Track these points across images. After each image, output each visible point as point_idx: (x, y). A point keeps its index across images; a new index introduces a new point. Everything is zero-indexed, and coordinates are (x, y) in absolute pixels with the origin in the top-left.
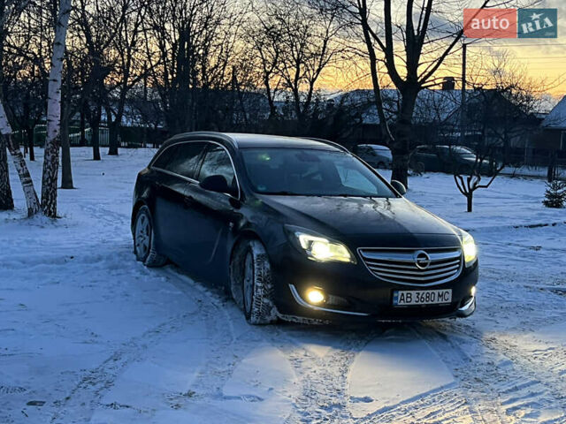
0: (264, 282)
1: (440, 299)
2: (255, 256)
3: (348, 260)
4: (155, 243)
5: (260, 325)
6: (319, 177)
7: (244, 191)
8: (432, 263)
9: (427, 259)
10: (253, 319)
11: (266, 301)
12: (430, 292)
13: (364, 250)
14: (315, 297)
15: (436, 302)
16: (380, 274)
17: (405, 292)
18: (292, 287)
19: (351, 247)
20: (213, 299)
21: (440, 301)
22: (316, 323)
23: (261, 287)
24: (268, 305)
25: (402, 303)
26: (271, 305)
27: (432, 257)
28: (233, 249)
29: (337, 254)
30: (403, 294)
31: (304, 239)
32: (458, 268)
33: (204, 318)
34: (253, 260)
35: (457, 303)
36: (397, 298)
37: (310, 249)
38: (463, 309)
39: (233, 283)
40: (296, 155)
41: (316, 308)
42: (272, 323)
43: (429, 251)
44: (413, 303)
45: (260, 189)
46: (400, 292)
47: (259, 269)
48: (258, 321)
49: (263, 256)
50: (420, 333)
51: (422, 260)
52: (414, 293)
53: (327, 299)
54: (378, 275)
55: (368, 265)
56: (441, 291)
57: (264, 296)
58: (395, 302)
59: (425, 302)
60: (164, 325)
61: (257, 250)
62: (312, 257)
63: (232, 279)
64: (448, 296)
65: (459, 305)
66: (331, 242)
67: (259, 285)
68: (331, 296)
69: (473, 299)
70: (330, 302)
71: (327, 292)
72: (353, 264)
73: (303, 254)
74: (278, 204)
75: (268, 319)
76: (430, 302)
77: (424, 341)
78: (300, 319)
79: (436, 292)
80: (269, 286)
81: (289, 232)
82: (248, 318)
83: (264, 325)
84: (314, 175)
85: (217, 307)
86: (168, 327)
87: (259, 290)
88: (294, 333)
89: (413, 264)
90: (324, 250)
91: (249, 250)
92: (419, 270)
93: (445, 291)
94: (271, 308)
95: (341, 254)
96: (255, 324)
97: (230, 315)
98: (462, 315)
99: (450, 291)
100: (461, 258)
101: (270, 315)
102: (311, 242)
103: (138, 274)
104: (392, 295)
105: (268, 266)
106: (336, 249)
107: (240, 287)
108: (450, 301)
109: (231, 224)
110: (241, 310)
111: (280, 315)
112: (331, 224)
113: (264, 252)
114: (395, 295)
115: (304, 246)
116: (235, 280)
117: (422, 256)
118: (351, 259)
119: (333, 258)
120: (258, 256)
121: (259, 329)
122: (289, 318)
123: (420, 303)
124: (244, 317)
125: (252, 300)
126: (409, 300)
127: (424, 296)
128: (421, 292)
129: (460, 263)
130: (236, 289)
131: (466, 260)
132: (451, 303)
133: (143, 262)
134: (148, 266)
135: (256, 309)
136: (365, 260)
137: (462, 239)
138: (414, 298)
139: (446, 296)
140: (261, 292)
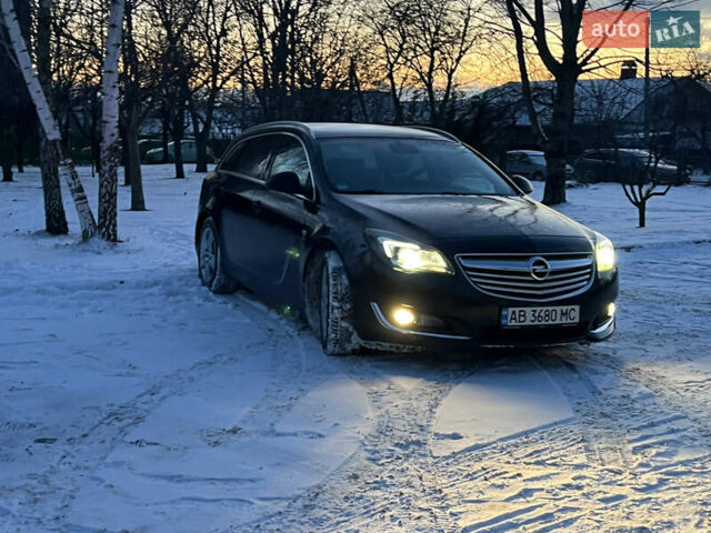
0: (342, 300)
1: (564, 318)
2: (330, 269)
3: (444, 271)
5: (339, 355)
7: (320, 190)
8: (552, 273)
9: (546, 267)
10: (330, 347)
11: (344, 324)
12: (550, 308)
13: (463, 258)
14: (403, 317)
15: (558, 322)
16: (484, 287)
17: (517, 310)
18: (375, 306)
19: (448, 253)
20: (287, 328)
21: (564, 321)
22: (405, 351)
23: (338, 308)
24: (347, 330)
25: (513, 323)
26: (351, 329)
27: (552, 265)
28: (305, 267)
29: (431, 263)
30: (514, 312)
31: (388, 246)
32: (588, 280)
33: (272, 348)
34: (328, 275)
35: (587, 323)
36: (506, 317)
37: (396, 257)
38: (596, 331)
39: (308, 305)
41: (405, 332)
42: (354, 352)
43: (548, 258)
44: (528, 323)
45: (340, 187)
46: (511, 310)
47: (335, 285)
48: (337, 350)
49: (340, 269)
50: (540, 363)
51: (540, 269)
52: (528, 310)
53: (418, 319)
54: (482, 289)
55: (469, 276)
56: (564, 308)
57: (342, 319)
58: (504, 321)
59: (544, 322)
60: (219, 355)
61: (333, 262)
62: (398, 267)
63: (307, 300)
64: (575, 314)
65: (591, 325)
66: (423, 248)
67: (336, 304)
68: (422, 317)
69: (611, 320)
70: (423, 323)
71: (418, 310)
72: (450, 276)
73: (386, 264)
75: (349, 347)
76: (550, 322)
77: (545, 373)
78: (386, 345)
79: (558, 308)
80: (348, 306)
81: (371, 237)
82: (325, 347)
83: (344, 355)
85: (291, 337)
86: (225, 358)
87: (336, 311)
88: (380, 363)
89: (528, 274)
90: (413, 258)
91: (325, 263)
92: (536, 281)
93: (569, 308)
94: (351, 334)
95: (436, 262)
96: (333, 354)
97: (305, 344)
98: (596, 339)
99: (577, 308)
100: (593, 266)
101: (350, 342)
102: (397, 250)
103: (200, 301)
104: (500, 311)
105: (346, 282)
106: (429, 257)
107: (317, 311)
108: (577, 320)
109: (304, 232)
111: (362, 342)
112: (423, 225)
113: (341, 265)
114: (504, 313)
115: (389, 254)
116: (310, 302)
117: (538, 263)
118: (448, 269)
119: (425, 268)
120: (334, 269)
121: (337, 361)
122: (373, 345)
123: (537, 323)
124: (320, 346)
125: (328, 324)
126: (522, 319)
127: (542, 314)
128: (538, 309)
129: (590, 273)
130: (312, 313)
131: (599, 269)
132: (579, 324)
133: (210, 286)
134: (215, 292)
135: (333, 335)
136: (465, 268)
137: (595, 244)
138: (528, 317)
139: (573, 314)
140: (337, 313)
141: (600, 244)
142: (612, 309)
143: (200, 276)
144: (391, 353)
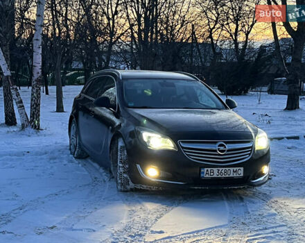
0: (124, 163)
1: (235, 174)
2: (119, 147)
3: (172, 149)
5: (124, 191)
8: (228, 151)
9: (225, 147)
11: (125, 175)
12: (227, 169)
13: (182, 142)
14: (152, 173)
15: (231, 175)
16: (193, 158)
17: (209, 169)
18: (138, 166)
19: (174, 140)
21: (235, 175)
22: (154, 189)
23: (122, 167)
24: (126, 178)
25: (207, 176)
26: (128, 178)
27: (228, 147)
28: (111, 144)
29: (166, 145)
31: (145, 135)
32: (250, 154)
34: (118, 150)
35: (248, 177)
36: (204, 173)
37: (149, 142)
38: (255, 181)
39: (112, 165)
41: (153, 180)
42: (132, 190)
43: (226, 143)
44: (215, 176)
45: (130, 105)
46: (206, 169)
47: (121, 155)
48: (122, 189)
49: (123, 147)
51: (222, 148)
52: (215, 170)
53: (160, 173)
54: (192, 158)
55: (185, 151)
56: (235, 169)
57: (124, 173)
58: (202, 175)
59: (223, 176)
61: (121, 144)
62: (150, 146)
63: (111, 163)
64: (241, 172)
65: (250, 178)
66: (163, 137)
67: (121, 165)
68: (162, 172)
69: (266, 175)
70: (161, 176)
72: (175, 151)
73: (145, 145)
74: (137, 114)
76: (227, 176)
78: (145, 187)
79: (232, 169)
80: (127, 166)
81: (138, 131)
83: (127, 191)
89: (215, 151)
90: (157, 142)
92: (220, 155)
93: (238, 168)
94: (129, 181)
95: (169, 144)
96: (121, 191)
99: (242, 169)
100: (252, 147)
101: (129, 185)
102: (149, 137)
104: (200, 171)
105: (126, 153)
106: (165, 142)
108: (242, 175)
109: (110, 128)
111: (134, 185)
112: (164, 125)
113: (124, 145)
114: (202, 171)
115: (145, 139)
117: (221, 145)
118: (174, 148)
119: (163, 147)
120: (121, 147)
122: (138, 187)
123: (220, 176)
125: (117, 175)
126: (212, 174)
127: (223, 172)
128: (221, 169)
129: (251, 151)
130: (114, 169)
131: (256, 149)
132: (244, 177)
133: (74, 154)
134: (76, 158)
135: (120, 181)
136: (183, 148)
137: (256, 136)
138: (215, 173)
139: (239, 172)
140: (121, 170)
141: (259, 136)
142: (265, 169)
143: (70, 149)
144: (147, 190)
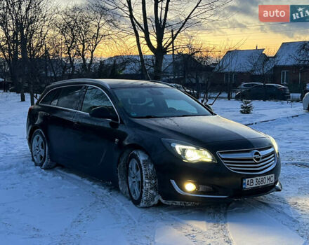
0: (150, 179)
1: (269, 181)
2: (141, 162)
3: (211, 160)
4: (49, 154)
6: (153, 105)
8: (263, 158)
9: (260, 155)
11: (152, 192)
12: (263, 177)
13: (221, 153)
15: (266, 183)
17: (249, 179)
18: (173, 182)
19: (212, 151)
21: (269, 183)
22: (190, 205)
23: (148, 183)
24: (153, 194)
25: (248, 187)
26: (155, 194)
27: (263, 153)
29: (203, 157)
31: (178, 148)
32: (275, 160)
37: (184, 154)
39: (120, 179)
40: (149, 91)
41: (191, 195)
42: (154, 206)
43: (260, 150)
44: (254, 186)
45: (133, 115)
46: (247, 180)
47: (146, 170)
48: (145, 205)
49: (147, 161)
51: (257, 156)
52: (254, 179)
53: (198, 188)
55: (225, 163)
56: (269, 176)
57: (151, 189)
58: (244, 186)
59: (261, 185)
61: (142, 157)
62: (185, 159)
63: (119, 177)
64: (273, 179)
67: (147, 181)
70: (201, 190)
71: (197, 184)
72: (215, 163)
73: (179, 158)
75: (152, 203)
76: (263, 184)
78: (178, 203)
79: (266, 177)
80: (154, 182)
82: (137, 204)
84: (149, 103)
87: (147, 185)
89: (252, 160)
90: (195, 155)
91: (134, 157)
92: (256, 163)
93: (270, 175)
94: (155, 196)
95: (205, 156)
98: (277, 190)
99: (273, 175)
100: (275, 152)
101: (154, 200)
102: (184, 150)
104: (242, 181)
106: (200, 154)
107: (125, 182)
108: (274, 181)
109: (116, 140)
110: (127, 197)
111: (163, 201)
113: (147, 158)
114: (244, 182)
115: (180, 153)
117: (257, 153)
118: (213, 160)
119: (200, 160)
120: (144, 161)
123: (258, 185)
125: (141, 191)
126: (252, 184)
127: (260, 180)
128: (258, 178)
129: (274, 156)
135: (145, 198)
136: (223, 159)
138: (254, 183)
139: (271, 179)
140: (148, 186)
143: (33, 160)
